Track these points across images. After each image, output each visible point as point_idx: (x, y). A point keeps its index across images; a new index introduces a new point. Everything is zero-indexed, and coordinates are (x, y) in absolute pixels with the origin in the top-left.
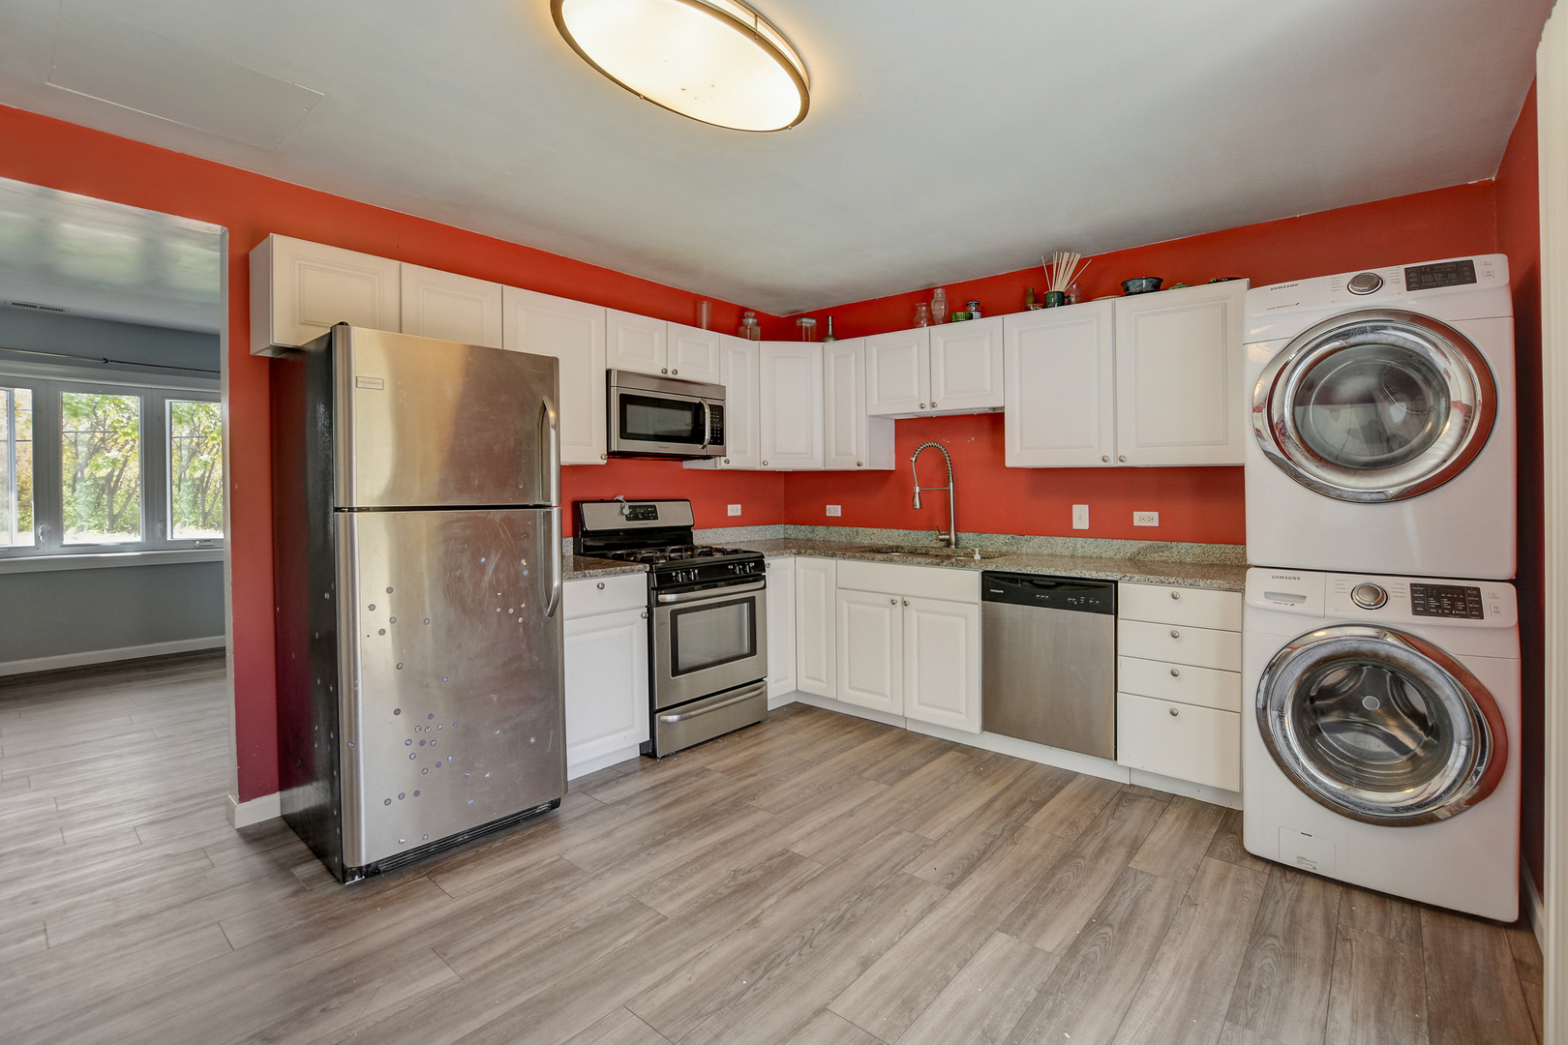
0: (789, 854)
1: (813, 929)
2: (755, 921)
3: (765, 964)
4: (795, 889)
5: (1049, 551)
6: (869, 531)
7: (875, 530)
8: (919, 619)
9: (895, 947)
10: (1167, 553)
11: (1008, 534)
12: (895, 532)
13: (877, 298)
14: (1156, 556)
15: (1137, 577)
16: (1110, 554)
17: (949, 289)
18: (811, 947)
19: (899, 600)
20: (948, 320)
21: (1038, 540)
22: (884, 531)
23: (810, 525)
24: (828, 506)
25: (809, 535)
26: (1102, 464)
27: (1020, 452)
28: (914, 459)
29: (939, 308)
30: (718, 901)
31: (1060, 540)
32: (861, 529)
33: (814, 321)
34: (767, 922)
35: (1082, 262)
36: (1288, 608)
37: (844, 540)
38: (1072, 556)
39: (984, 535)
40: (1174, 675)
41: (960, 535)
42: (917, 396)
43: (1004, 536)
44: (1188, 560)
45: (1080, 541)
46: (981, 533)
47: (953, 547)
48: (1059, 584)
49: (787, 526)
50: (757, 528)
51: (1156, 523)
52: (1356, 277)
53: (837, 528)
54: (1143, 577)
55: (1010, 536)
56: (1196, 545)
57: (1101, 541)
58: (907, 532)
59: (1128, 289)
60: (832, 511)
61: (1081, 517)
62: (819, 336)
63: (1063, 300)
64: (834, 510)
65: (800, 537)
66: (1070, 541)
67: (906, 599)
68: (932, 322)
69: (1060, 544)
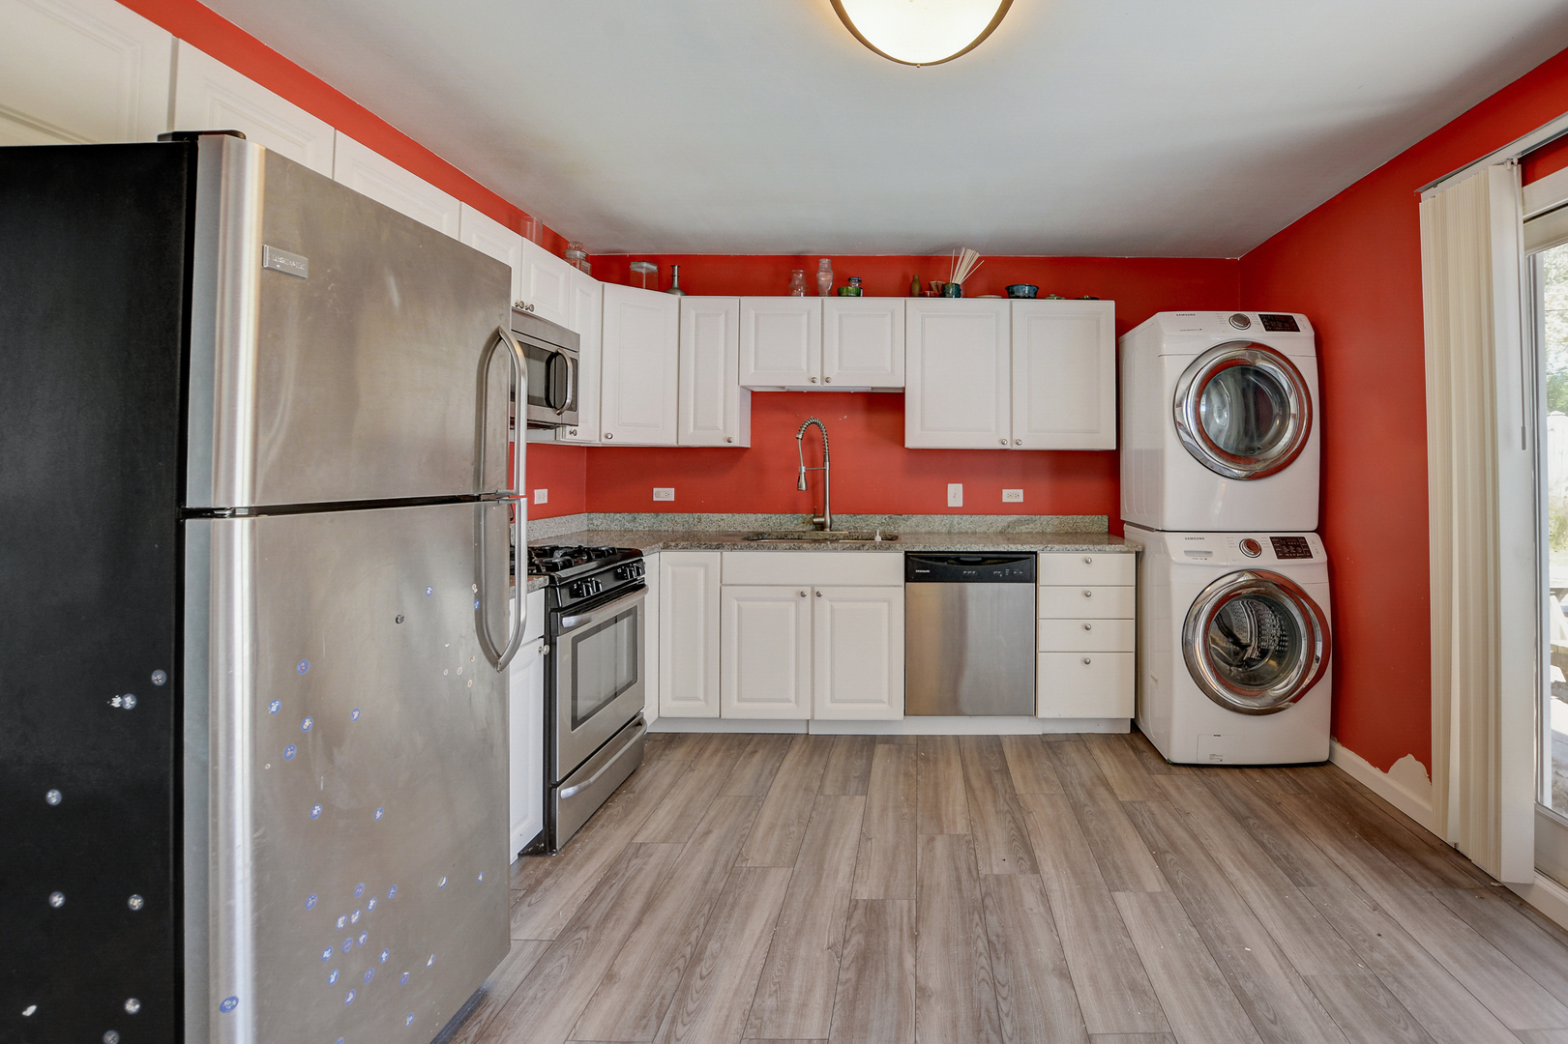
0: (861, 904)
1: (983, 968)
2: (922, 991)
3: (987, 1027)
4: (915, 938)
5: (928, 529)
6: (716, 516)
7: (724, 516)
8: (832, 610)
9: (1064, 945)
10: (1032, 525)
11: (885, 514)
12: (752, 517)
13: (732, 254)
14: (1023, 529)
15: (1057, 547)
16: (984, 529)
17: (837, 262)
18: (1003, 986)
19: (807, 591)
20: (836, 292)
21: (916, 519)
22: (737, 516)
23: (630, 512)
24: (655, 490)
25: (628, 526)
26: (1000, 447)
27: (919, 433)
28: (800, 437)
29: (825, 279)
30: (856, 989)
31: (938, 518)
32: (705, 515)
33: (654, 268)
34: (935, 982)
35: (979, 260)
36: (1203, 562)
37: (681, 529)
38: (949, 533)
39: (858, 517)
40: (1087, 629)
41: (833, 516)
42: (805, 368)
43: (880, 516)
44: (1048, 530)
45: (956, 518)
46: (855, 514)
47: (828, 530)
48: (984, 559)
49: (593, 515)
50: (564, 519)
51: (1021, 499)
52: (1235, 315)
53: (670, 515)
54: (1061, 547)
55: (887, 516)
56: (1055, 517)
57: (976, 518)
58: (766, 516)
59: (1013, 293)
60: (662, 494)
61: (955, 494)
62: (661, 284)
63: (961, 292)
64: (664, 494)
65: (613, 527)
66: (947, 519)
67: (817, 589)
68: (813, 291)
69: (938, 522)
